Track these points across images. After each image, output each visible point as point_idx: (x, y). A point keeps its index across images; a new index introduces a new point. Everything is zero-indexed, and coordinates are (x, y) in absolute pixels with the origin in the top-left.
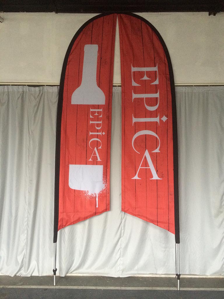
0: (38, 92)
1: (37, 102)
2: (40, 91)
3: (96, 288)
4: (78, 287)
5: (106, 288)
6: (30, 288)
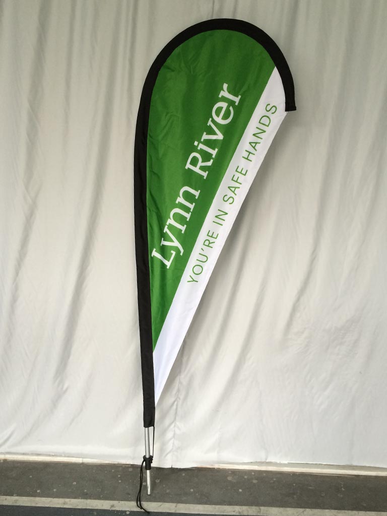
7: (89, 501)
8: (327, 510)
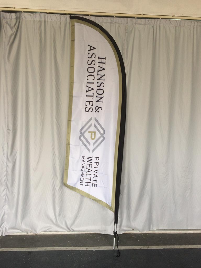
0: (15, 19)
1: (14, 32)
2: (17, 18)
3: (87, 249)
4: (66, 249)
5: (98, 248)
6: (12, 251)
7: (76, 247)
8: (175, 246)
